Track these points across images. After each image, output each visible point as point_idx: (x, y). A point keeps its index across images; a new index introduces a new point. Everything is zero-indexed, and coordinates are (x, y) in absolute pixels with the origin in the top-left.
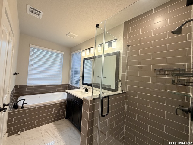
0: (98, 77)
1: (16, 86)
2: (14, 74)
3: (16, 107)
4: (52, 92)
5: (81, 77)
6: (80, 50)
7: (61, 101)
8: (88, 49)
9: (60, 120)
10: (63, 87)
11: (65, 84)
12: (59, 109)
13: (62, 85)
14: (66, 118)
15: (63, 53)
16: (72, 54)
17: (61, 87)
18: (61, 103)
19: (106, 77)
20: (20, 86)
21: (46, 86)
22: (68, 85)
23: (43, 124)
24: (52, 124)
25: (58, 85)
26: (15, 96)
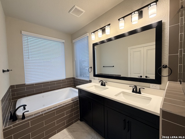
0: (104, 67)
1: (12, 87)
2: (4, 71)
3: (14, 117)
4: (57, 89)
5: (91, 68)
6: (87, 34)
7: (72, 100)
8: (101, 29)
9: (74, 124)
10: (68, 82)
11: (70, 78)
12: (72, 111)
13: (67, 79)
14: (81, 120)
15: (64, 41)
16: (74, 41)
17: (65, 82)
18: (73, 103)
19: (113, 66)
20: (18, 86)
21: (48, 82)
22: (74, 78)
23: (55, 134)
24: (65, 131)
25: (62, 80)
26: (13, 99)
